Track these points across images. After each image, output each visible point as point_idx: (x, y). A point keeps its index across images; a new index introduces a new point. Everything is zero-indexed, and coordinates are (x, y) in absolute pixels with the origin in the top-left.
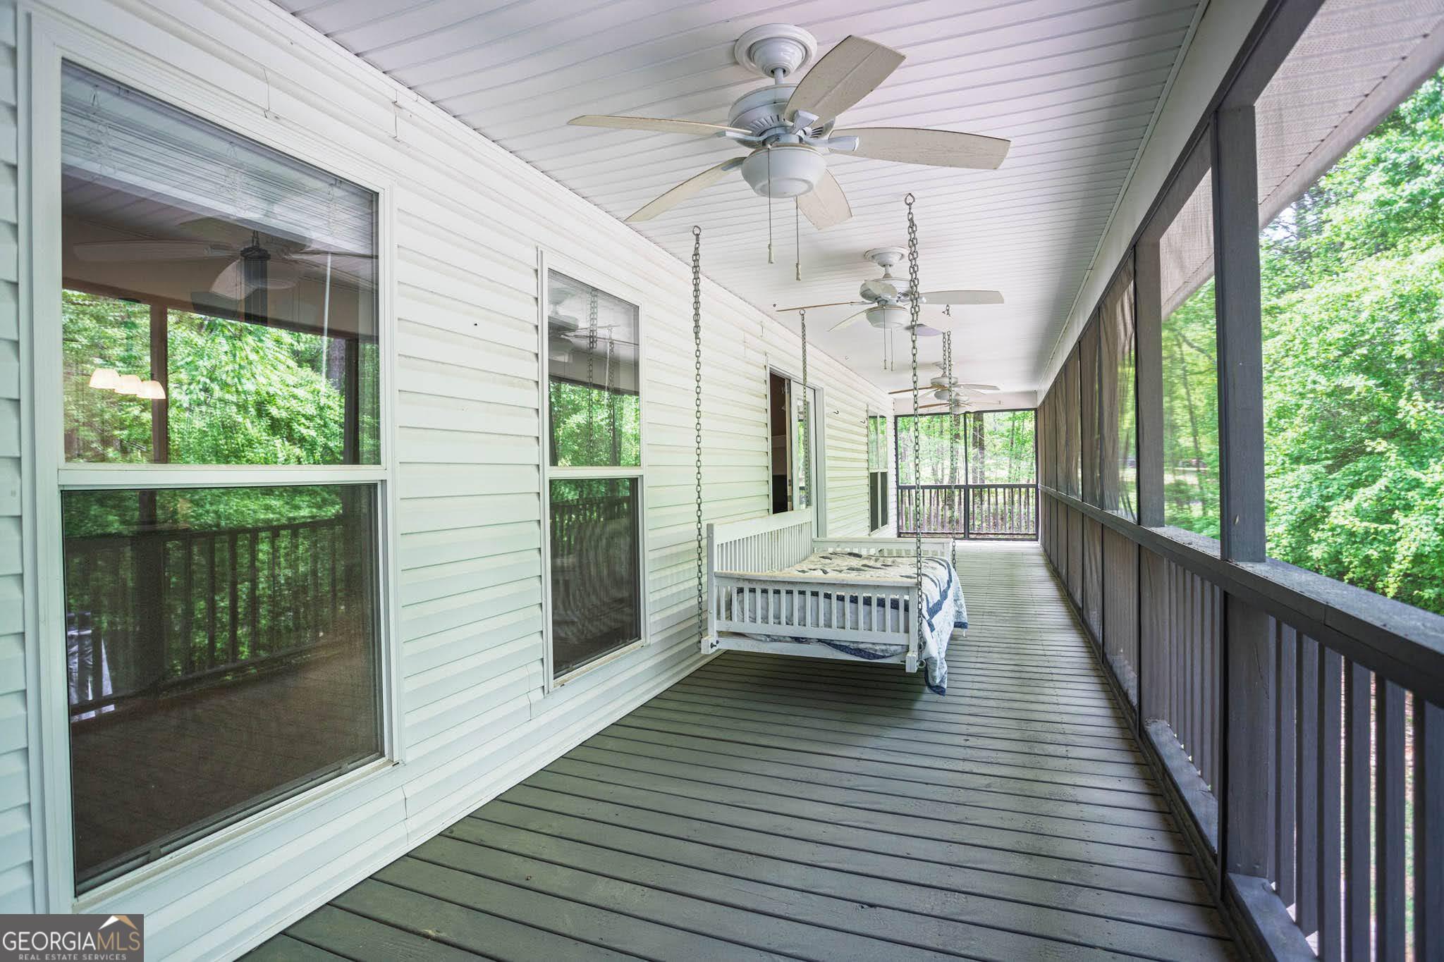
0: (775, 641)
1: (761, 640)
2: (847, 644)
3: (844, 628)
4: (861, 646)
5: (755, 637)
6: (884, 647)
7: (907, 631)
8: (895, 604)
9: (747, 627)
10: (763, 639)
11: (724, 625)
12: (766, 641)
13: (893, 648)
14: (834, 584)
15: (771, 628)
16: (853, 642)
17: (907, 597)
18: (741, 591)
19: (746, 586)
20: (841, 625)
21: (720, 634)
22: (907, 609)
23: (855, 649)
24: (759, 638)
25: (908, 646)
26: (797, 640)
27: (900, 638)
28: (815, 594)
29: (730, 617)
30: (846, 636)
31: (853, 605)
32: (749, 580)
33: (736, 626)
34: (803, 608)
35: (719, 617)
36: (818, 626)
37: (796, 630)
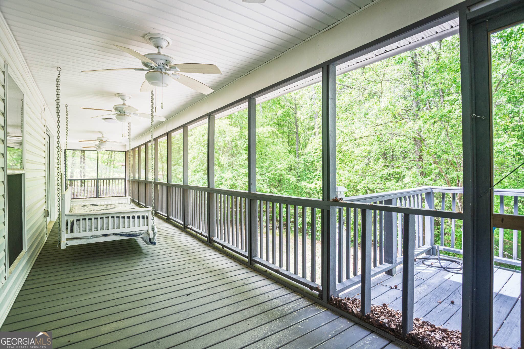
0: (95, 237)
1: (89, 239)
2: (126, 233)
3: (124, 228)
4: (131, 233)
5: (85, 238)
6: (140, 232)
7: (147, 225)
8: (143, 217)
9: (82, 234)
10: (89, 238)
11: (70, 235)
12: (91, 238)
13: (143, 232)
14: (121, 213)
15: (94, 233)
16: (128, 232)
17: (147, 214)
18: (78, 220)
19: (81, 218)
20: (123, 227)
21: (67, 239)
22: (147, 218)
23: (129, 235)
24: (87, 238)
25: (148, 230)
26: (105, 235)
27: (146, 228)
28: (113, 217)
29: (72, 231)
30: (126, 230)
31: (128, 219)
32: (83, 215)
33: (76, 235)
34: (108, 224)
35: (67, 233)
36: (114, 229)
37: (105, 232)
